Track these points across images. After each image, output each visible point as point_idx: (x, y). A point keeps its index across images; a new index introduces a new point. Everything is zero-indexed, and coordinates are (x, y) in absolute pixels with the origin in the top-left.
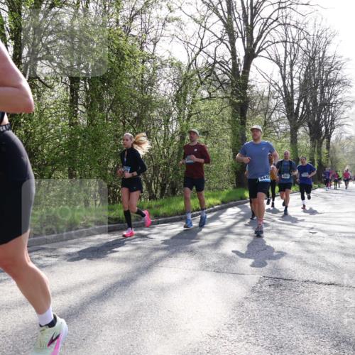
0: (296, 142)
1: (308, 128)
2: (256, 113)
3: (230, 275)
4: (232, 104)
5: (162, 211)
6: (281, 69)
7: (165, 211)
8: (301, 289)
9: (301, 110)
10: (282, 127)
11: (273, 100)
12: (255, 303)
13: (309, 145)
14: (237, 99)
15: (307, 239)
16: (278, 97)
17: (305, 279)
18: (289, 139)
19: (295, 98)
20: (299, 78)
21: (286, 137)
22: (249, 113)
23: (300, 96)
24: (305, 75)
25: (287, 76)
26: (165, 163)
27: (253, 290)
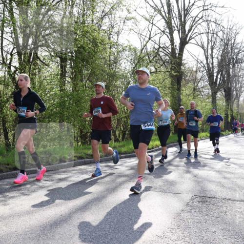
0: (216, 102)
1: (223, 93)
2: (187, 82)
3: (172, 194)
4: (171, 76)
5: (123, 150)
6: (205, 52)
7: (125, 150)
8: (221, 204)
9: (219, 80)
10: (206, 91)
11: (199, 73)
12: (189, 214)
13: (224, 104)
14: (175, 72)
15: (224, 169)
16: (203, 71)
17: (223, 197)
18: (210, 100)
19: (214, 72)
20: (218, 58)
21: (208, 98)
22: (183, 82)
23: (218, 70)
24: (222, 56)
25: (209, 57)
26: (125, 117)
27: (187, 205)
